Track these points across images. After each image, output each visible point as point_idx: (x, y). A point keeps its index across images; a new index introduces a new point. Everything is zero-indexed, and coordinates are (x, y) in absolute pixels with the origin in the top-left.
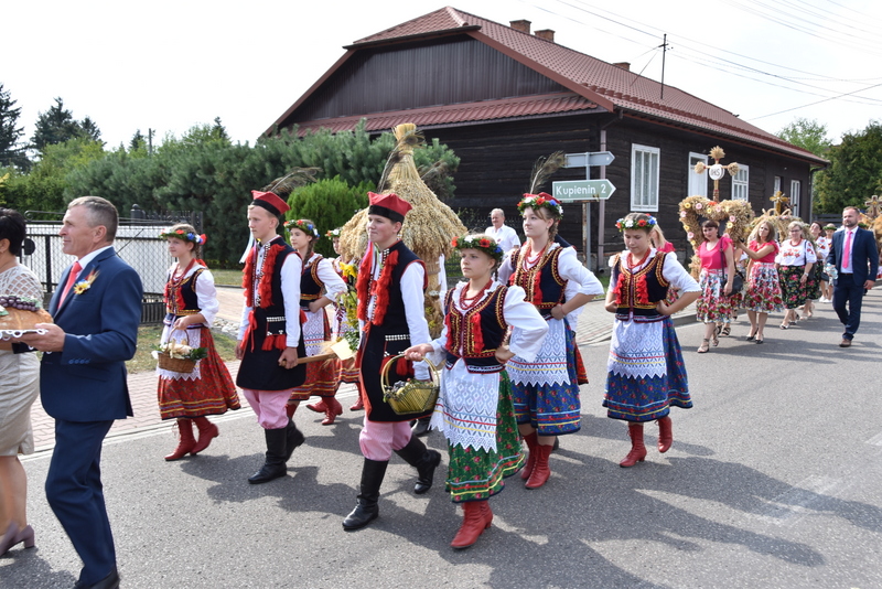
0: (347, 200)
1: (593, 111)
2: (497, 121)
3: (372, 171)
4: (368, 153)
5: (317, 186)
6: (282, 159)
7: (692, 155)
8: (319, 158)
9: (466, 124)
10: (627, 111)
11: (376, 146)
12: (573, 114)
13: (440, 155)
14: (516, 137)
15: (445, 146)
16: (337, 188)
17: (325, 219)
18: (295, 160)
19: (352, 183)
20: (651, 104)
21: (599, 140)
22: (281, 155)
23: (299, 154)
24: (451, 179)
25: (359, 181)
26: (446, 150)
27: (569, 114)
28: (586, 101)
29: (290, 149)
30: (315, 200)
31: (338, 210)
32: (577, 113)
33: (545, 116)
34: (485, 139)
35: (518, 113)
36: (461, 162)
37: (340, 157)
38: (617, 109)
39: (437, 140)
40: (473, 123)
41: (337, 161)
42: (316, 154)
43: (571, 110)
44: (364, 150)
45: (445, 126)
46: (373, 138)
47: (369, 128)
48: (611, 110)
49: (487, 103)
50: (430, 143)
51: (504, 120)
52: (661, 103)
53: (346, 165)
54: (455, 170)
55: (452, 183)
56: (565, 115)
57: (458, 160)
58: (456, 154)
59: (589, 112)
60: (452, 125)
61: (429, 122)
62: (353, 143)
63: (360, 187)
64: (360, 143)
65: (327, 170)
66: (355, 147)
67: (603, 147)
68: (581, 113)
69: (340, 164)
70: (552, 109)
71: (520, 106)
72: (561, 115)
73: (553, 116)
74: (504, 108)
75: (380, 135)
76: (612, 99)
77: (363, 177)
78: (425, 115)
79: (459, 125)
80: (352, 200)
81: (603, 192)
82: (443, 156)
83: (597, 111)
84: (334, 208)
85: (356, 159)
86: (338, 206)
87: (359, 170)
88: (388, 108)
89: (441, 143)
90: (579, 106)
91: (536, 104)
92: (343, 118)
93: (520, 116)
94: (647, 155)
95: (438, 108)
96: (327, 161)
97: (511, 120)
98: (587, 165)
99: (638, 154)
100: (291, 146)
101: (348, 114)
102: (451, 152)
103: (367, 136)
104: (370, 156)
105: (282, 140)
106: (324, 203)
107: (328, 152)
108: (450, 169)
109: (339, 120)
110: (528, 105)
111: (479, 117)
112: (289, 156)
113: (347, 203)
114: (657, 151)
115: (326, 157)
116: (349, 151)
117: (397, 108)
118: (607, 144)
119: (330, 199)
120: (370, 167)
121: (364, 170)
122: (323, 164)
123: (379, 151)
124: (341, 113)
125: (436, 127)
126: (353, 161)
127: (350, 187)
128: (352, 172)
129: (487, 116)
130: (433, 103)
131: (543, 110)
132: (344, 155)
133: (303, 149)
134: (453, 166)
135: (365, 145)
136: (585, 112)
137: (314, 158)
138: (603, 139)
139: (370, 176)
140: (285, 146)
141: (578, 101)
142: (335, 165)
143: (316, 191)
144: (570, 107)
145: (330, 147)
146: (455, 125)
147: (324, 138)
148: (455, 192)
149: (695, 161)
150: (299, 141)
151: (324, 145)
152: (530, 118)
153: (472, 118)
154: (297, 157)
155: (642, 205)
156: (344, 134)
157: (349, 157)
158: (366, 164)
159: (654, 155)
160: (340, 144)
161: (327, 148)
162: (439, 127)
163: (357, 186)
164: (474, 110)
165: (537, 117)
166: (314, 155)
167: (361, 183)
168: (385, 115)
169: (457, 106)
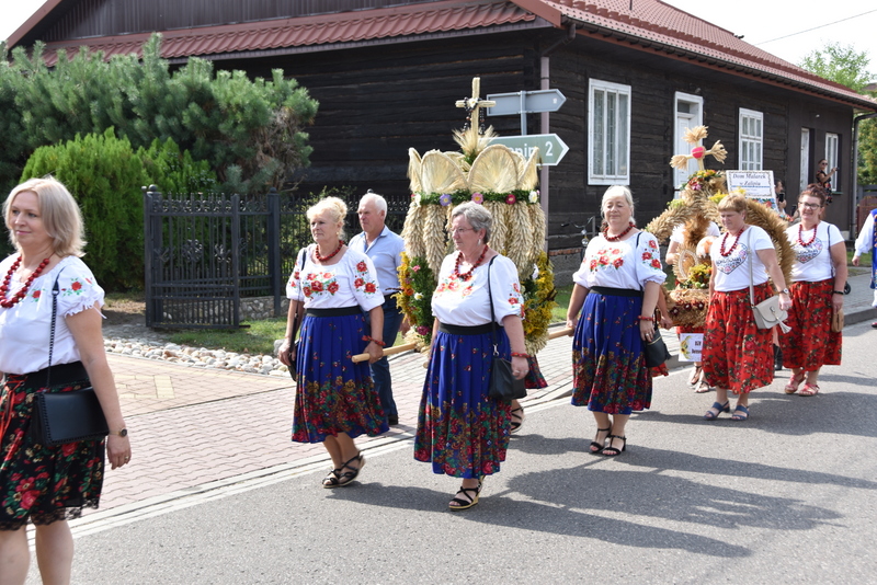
0: (129, 170)
1: (530, 27)
2: (377, 43)
3: (173, 122)
4: (165, 92)
5: (75, 145)
6: (18, 101)
7: (680, 96)
8: (81, 99)
9: (327, 48)
10: (582, 25)
11: (178, 81)
12: (497, 30)
13: (285, 95)
14: (406, 69)
15: (293, 83)
16: (112, 149)
17: (91, 201)
18: (39, 102)
19: (137, 141)
20: (616, 16)
21: (539, 73)
22: (15, 93)
23: (45, 92)
24: (305, 136)
25: (152, 139)
26: (294, 89)
27: (491, 31)
28: (518, 10)
29: (30, 83)
30: (72, 170)
31: (113, 187)
32: (504, 29)
33: (453, 35)
34: (359, 73)
35: (411, 29)
36: (320, 109)
37: (117, 99)
38: (567, 23)
39: (279, 72)
40: (338, 47)
41: (112, 105)
42: (76, 92)
43: (493, 25)
44: (159, 86)
45: (293, 51)
46: (173, 69)
47: (170, 54)
48: (557, 23)
49: (360, 14)
50: (269, 77)
51: (388, 42)
52: (632, 15)
53: (128, 113)
54: (311, 121)
55: (306, 143)
56: (484, 32)
57: (315, 104)
58: (312, 95)
59: (523, 27)
60: (304, 50)
61: (267, 44)
62: (139, 76)
63: (153, 149)
64: (151, 76)
65: (95, 120)
66: (143, 83)
67: (546, 83)
68: (510, 28)
69: (118, 110)
70: (464, 23)
71: (413, 18)
72: (478, 32)
73: (466, 34)
74: (388, 21)
75: (185, 65)
76: (558, 7)
77: (158, 133)
78: (260, 32)
79: (316, 49)
80: (139, 170)
81: (548, 154)
82: (291, 98)
83: (535, 26)
84: (107, 183)
85: (145, 101)
86: (113, 180)
87: (151, 121)
88: (199, 21)
89: (287, 76)
90: (508, 17)
91: (439, 15)
92: (125, 37)
93: (413, 35)
94: (611, 97)
95: (281, 22)
96: (94, 106)
97: (399, 41)
98: (522, 112)
99: (599, 94)
100: (32, 78)
101: (133, 30)
102: (303, 92)
103: (164, 65)
104: (168, 98)
105: (16, 68)
106: (88, 174)
107: (96, 91)
108: (301, 119)
109: (118, 39)
110: (425, 17)
111: (348, 36)
112: (29, 96)
113: (130, 175)
114: (626, 90)
115: (93, 98)
116: (133, 88)
117: (214, 21)
118: (551, 78)
119: (98, 167)
120: (169, 115)
121: (159, 121)
122: (89, 109)
123: (184, 89)
124: (121, 28)
125: (279, 53)
126: (139, 105)
127: (135, 149)
128: (138, 124)
129: (360, 35)
130: (274, 15)
131: (450, 25)
132: (124, 95)
133: (51, 85)
134: (308, 114)
135: (160, 79)
136: (516, 28)
137: (73, 99)
138: (545, 71)
139: (170, 131)
140: (21, 78)
141: (504, 11)
142: (109, 111)
143: (72, 154)
144: (493, 19)
145: (100, 81)
146: (310, 50)
147: (89, 67)
148: (312, 157)
149: (685, 107)
150: (45, 71)
151: (88, 78)
152: (429, 37)
153: (337, 37)
154: (43, 99)
155: (605, 175)
156: (125, 61)
157: (133, 98)
158: (162, 110)
159: (623, 97)
160: (118, 76)
161: (94, 83)
162: (283, 52)
163: (147, 148)
164: (340, 26)
165: (441, 36)
166: (71, 94)
167: (154, 143)
168: (195, 33)
169: (313, 19)
